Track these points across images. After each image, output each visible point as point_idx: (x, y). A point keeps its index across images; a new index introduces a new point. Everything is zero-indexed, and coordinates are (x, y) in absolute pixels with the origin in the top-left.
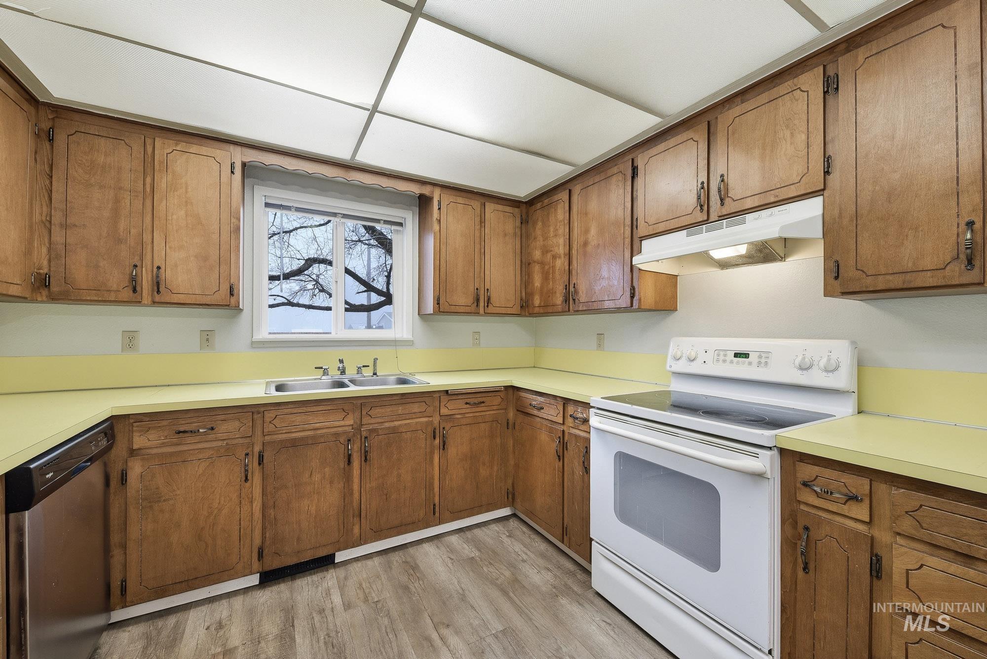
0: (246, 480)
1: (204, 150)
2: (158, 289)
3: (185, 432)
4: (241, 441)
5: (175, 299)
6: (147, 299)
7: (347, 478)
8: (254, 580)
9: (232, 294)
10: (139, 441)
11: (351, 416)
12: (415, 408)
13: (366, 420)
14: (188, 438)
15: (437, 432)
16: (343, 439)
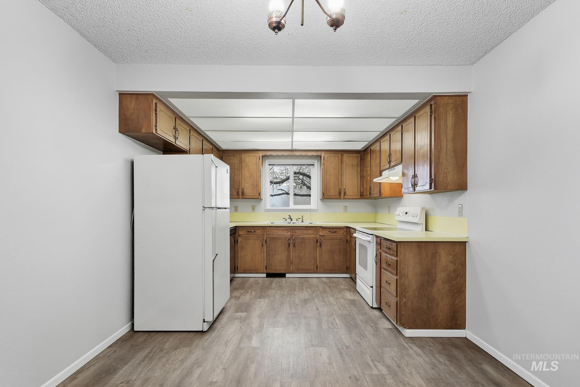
0: (263, 247)
1: (253, 154)
2: (243, 194)
3: (249, 232)
4: (261, 236)
5: (247, 197)
6: (241, 197)
7: (289, 251)
8: (265, 275)
9: (259, 195)
10: (240, 233)
11: (289, 232)
12: (310, 231)
13: (294, 234)
14: (250, 233)
15: (318, 241)
16: (287, 239)
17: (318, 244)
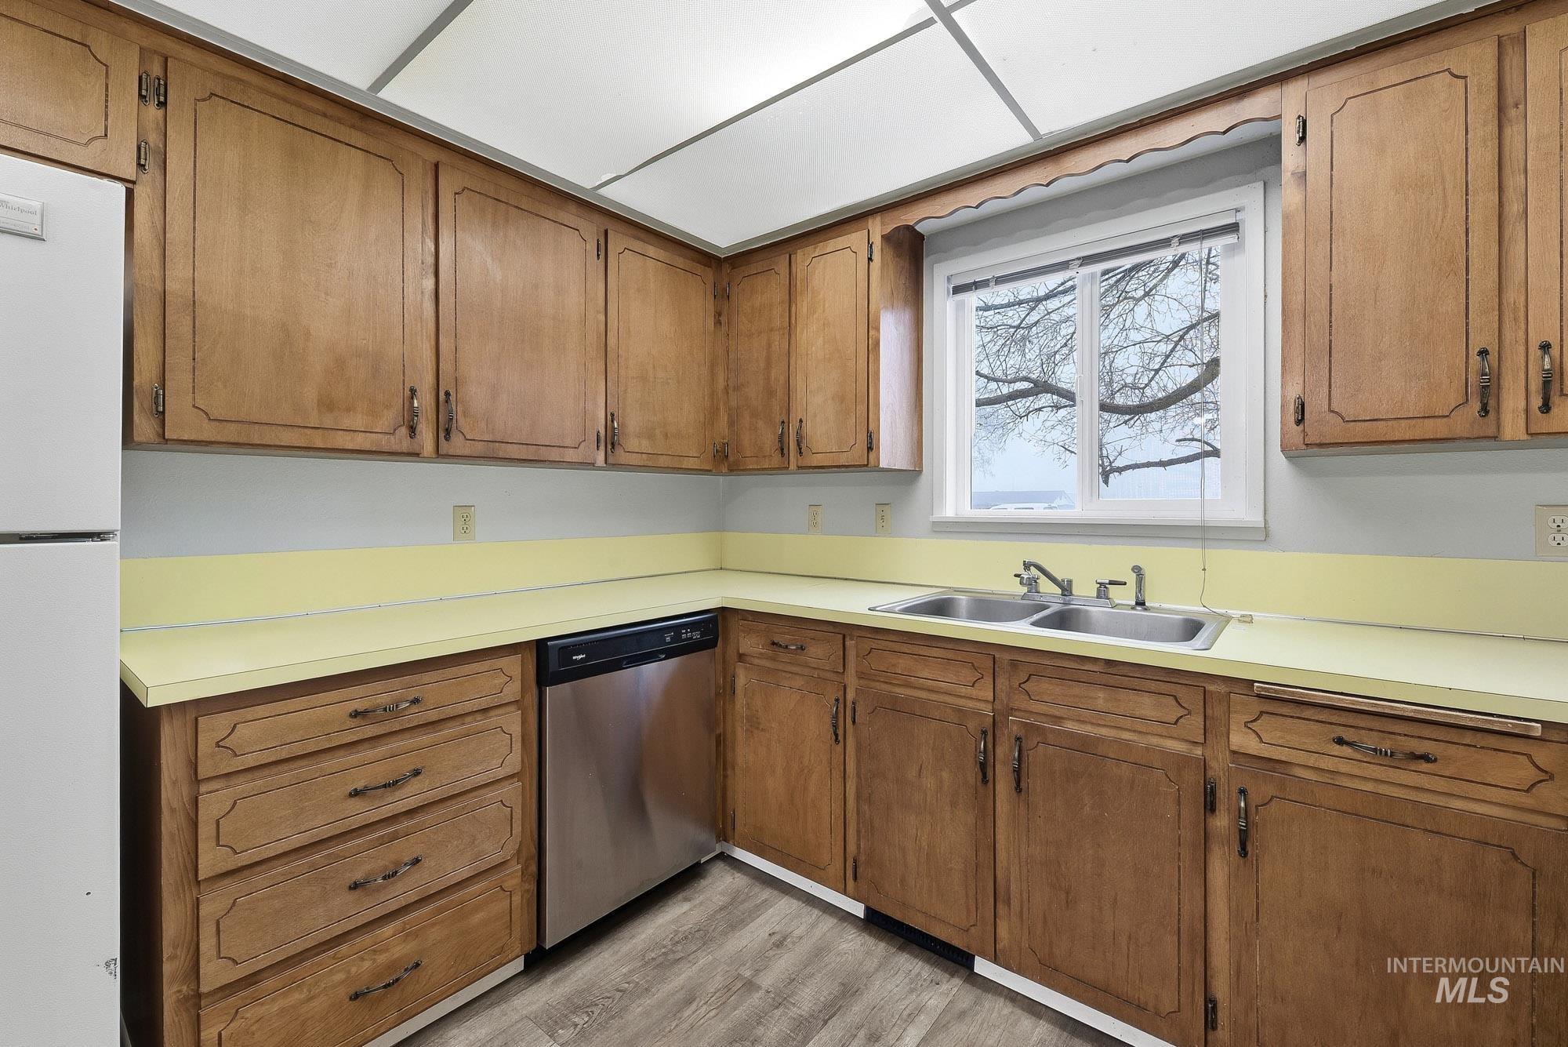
0: (838, 742)
1: (841, 242)
2: (800, 449)
3: (778, 644)
4: (831, 675)
5: (816, 460)
6: (793, 467)
8: (858, 909)
9: (870, 449)
10: (746, 646)
11: (987, 681)
12: (1146, 706)
13: (1020, 702)
14: (783, 656)
15: (1221, 794)
16: (972, 725)
17: (1221, 822)
